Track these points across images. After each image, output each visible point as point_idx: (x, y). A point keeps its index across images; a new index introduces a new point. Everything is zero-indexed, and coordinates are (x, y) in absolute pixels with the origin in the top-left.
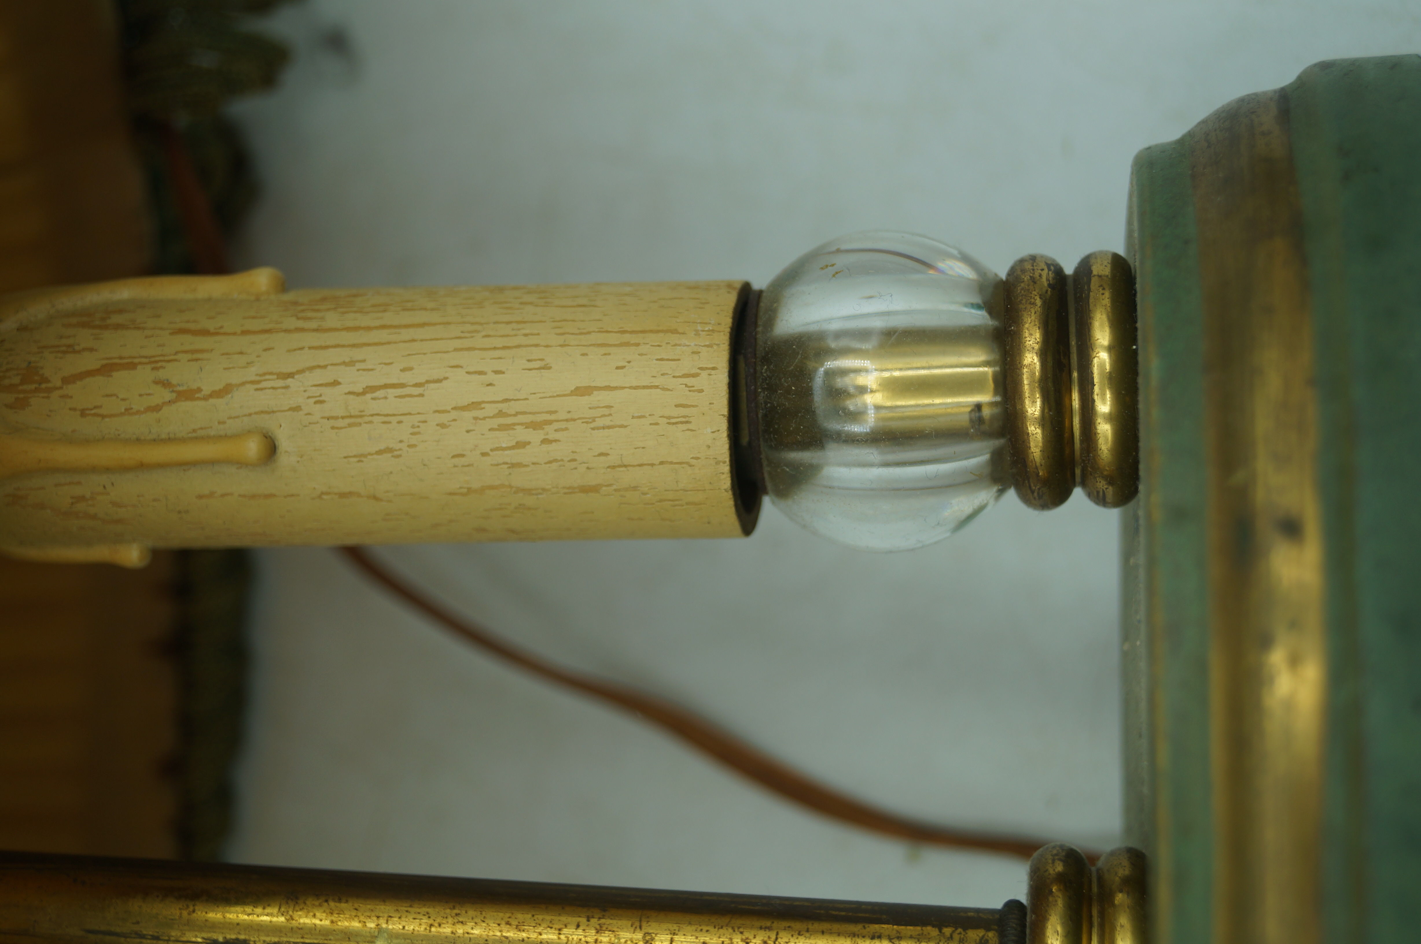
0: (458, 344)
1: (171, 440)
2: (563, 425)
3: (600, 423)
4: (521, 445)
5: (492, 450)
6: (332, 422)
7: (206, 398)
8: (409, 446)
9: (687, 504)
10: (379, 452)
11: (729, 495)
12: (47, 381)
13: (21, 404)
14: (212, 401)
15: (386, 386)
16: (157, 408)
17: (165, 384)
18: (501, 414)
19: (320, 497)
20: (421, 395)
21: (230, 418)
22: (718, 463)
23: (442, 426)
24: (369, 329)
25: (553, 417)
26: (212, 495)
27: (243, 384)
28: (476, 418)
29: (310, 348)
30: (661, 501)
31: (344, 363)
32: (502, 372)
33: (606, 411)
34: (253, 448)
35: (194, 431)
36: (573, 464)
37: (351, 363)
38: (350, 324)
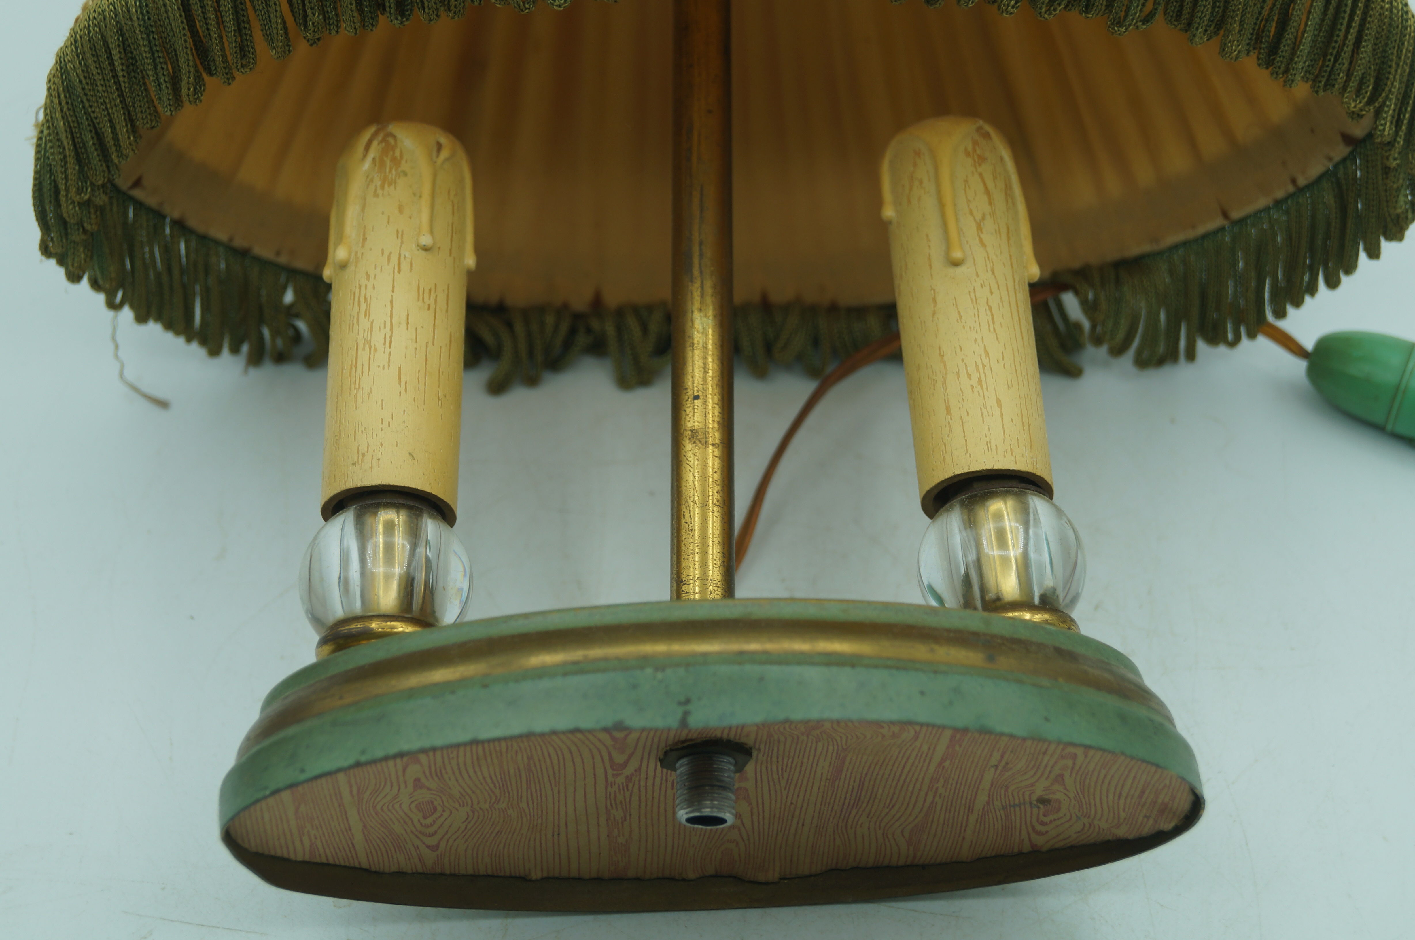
0: (1016, 350)
1: (957, 220)
2: (981, 394)
3: (984, 411)
4: (969, 376)
5: (965, 363)
6: (972, 291)
7: (978, 235)
8: (964, 326)
9: (944, 457)
10: (959, 313)
11: (951, 474)
12: (980, 165)
13: (967, 154)
14: (977, 238)
15: (992, 315)
16: (971, 213)
17: (984, 218)
18: (984, 366)
19: (932, 289)
20: (990, 331)
21: (970, 246)
22: (969, 466)
23: (976, 340)
24: (1018, 312)
25: (985, 390)
26: (928, 240)
27: (987, 252)
28: (981, 355)
29: (1007, 284)
30: (945, 444)
31: (1001, 298)
32: (1004, 367)
33: (990, 414)
34: (957, 254)
35: (962, 230)
36: (961, 400)
37: (1002, 301)
38: (1019, 304)
